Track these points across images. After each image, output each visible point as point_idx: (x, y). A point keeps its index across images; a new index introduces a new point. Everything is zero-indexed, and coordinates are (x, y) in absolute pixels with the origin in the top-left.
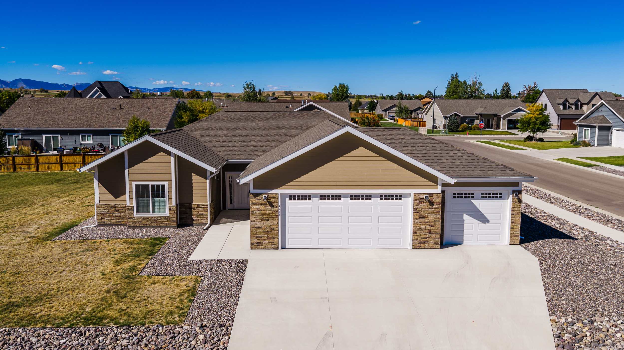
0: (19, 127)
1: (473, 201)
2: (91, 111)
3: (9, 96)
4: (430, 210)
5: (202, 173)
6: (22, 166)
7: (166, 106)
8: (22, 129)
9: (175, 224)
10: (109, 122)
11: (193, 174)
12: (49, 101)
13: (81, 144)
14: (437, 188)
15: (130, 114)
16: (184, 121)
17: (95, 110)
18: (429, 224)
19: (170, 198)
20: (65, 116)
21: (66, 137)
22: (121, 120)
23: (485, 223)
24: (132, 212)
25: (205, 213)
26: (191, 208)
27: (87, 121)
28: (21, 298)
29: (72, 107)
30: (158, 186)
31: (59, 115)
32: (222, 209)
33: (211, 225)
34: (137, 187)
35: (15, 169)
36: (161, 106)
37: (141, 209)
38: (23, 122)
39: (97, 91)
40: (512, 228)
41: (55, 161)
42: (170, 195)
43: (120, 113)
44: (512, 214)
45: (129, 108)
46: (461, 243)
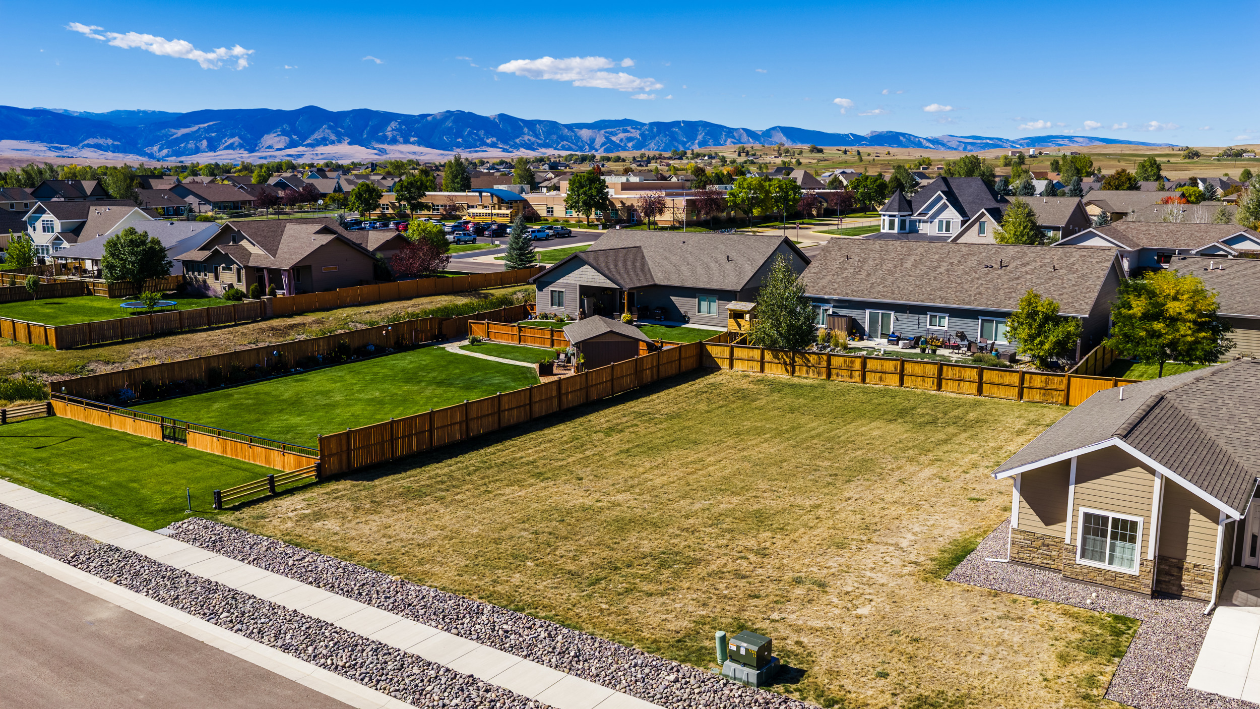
0: (831, 293)
2: (947, 270)
3: (779, 187)
5: (1212, 514)
6: (840, 372)
7: (1090, 266)
8: (836, 297)
9: (1148, 591)
10: (980, 293)
11: (1192, 511)
12: (878, 247)
13: (928, 330)
15: (1018, 279)
16: (1134, 314)
17: (955, 268)
19: (1144, 546)
20: (904, 276)
21: (903, 317)
22: (1001, 292)
24: (1073, 555)
25: (1207, 581)
26: (1181, 568)
27: (941, 289)
28: (933, 691)
29: (915, 261)
30: (1125, 522)
31: (893, 274)
32: (1232, 563)
33: (1216, 605)
34: (1087, 516)
35: (829, 375)
36: (1080, 265)
37: (1089, 553)
38: (836, 286)
39: (939, 199)
41: (892, 369)
42: (1145, 541)
43: (1000, 277)
45: (1016, 267)
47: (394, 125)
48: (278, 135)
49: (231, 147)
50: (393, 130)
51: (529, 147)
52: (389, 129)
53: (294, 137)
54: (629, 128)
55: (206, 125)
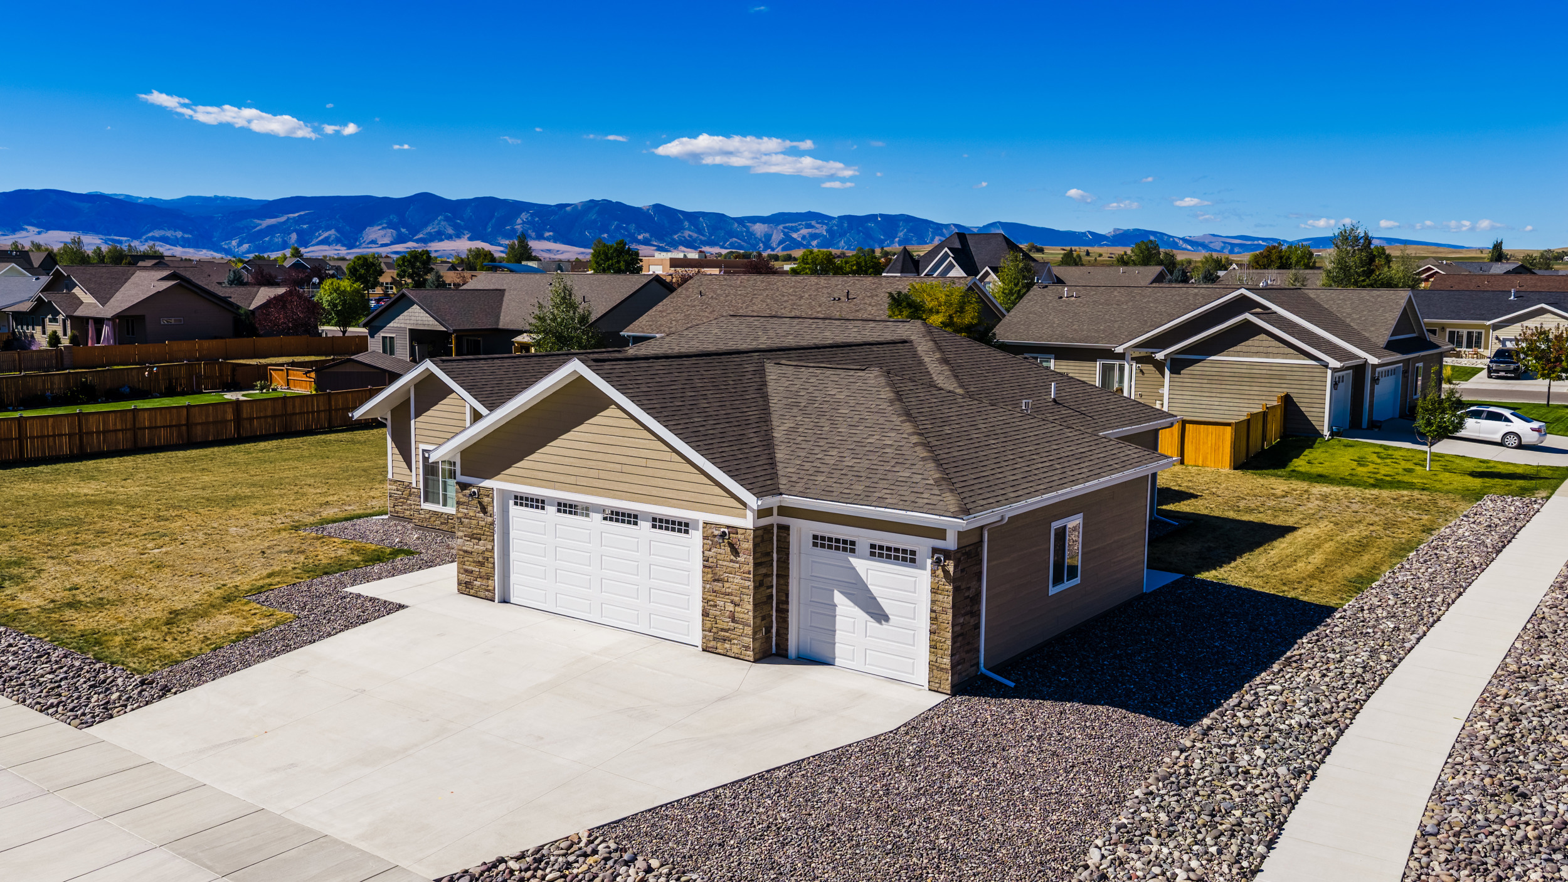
1: (855, 561)
2: (794, 304)
4: (731, 564)
12: (739, 282)
14: (745, 517)
15: (858, 310)
17: (802, 302)
18: (732, 598)
23: (880, 623)
24: (418, 499)
29: (767, 296)
31: (737, 310)
37: (430, 496)
38: (674, 324)
39: (946, 256)
40: (933, 647)
43: (840, 310)
44: (932, 611)
45: (864, 299)
46: (830, 661)
47: (524, 216)
48: (384, 228)
49: (325, 242)
50: (524, 222)
51: (690, 244)
52: (519, 221)
53: (403, 230)
54: (813, 223)
55: (297, 215)
